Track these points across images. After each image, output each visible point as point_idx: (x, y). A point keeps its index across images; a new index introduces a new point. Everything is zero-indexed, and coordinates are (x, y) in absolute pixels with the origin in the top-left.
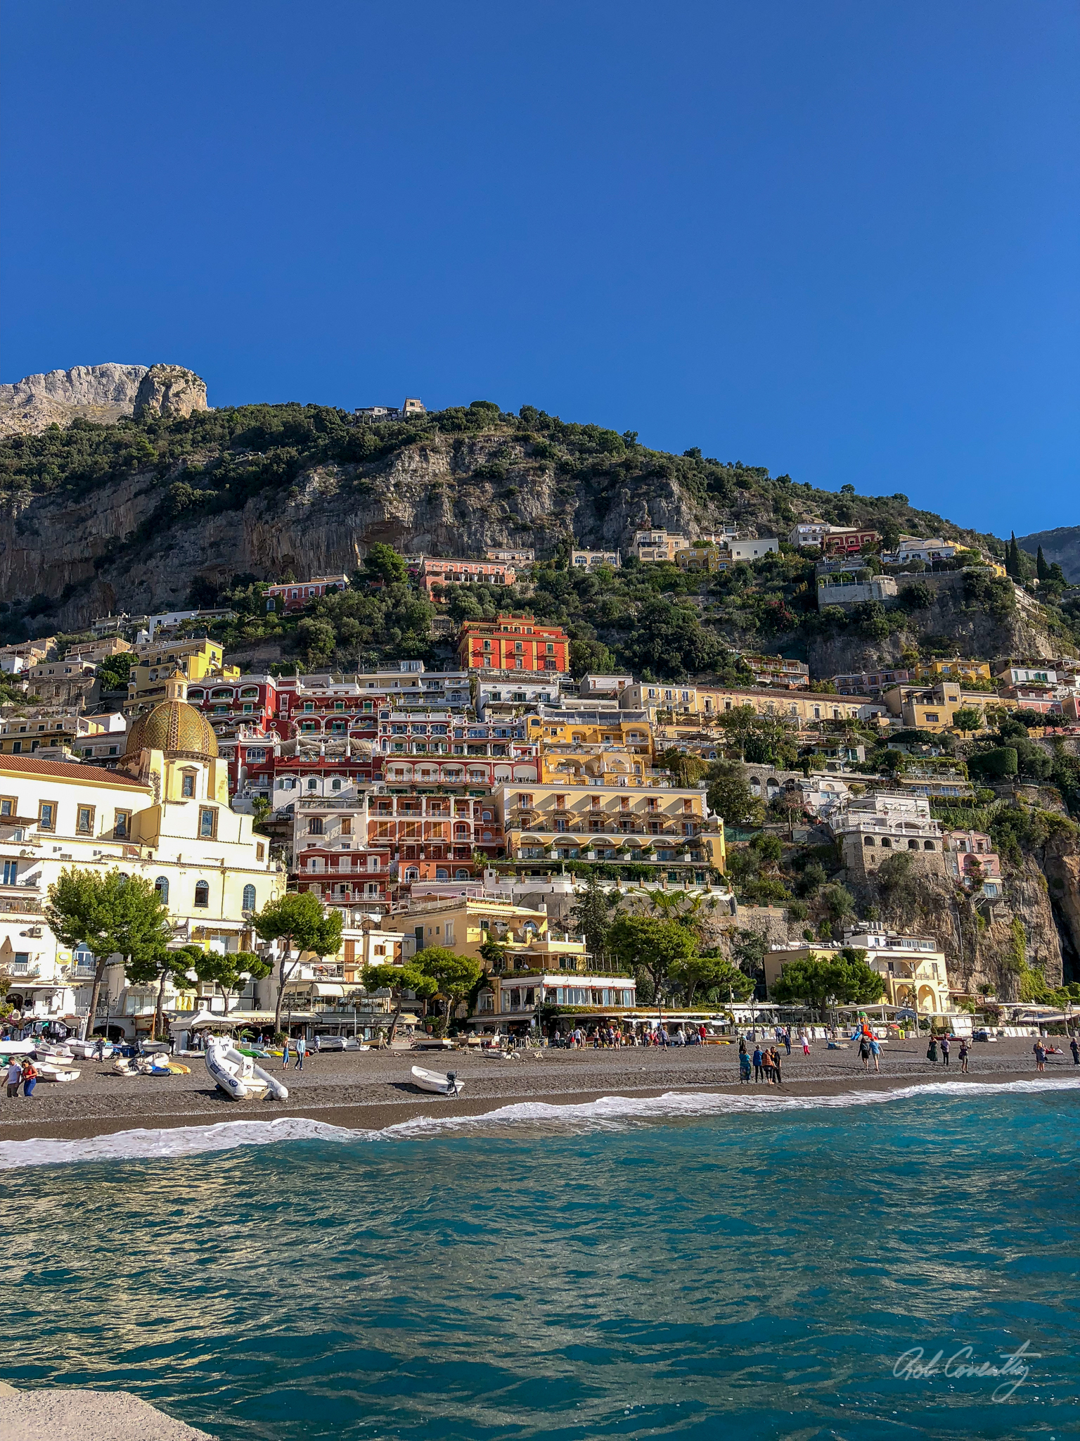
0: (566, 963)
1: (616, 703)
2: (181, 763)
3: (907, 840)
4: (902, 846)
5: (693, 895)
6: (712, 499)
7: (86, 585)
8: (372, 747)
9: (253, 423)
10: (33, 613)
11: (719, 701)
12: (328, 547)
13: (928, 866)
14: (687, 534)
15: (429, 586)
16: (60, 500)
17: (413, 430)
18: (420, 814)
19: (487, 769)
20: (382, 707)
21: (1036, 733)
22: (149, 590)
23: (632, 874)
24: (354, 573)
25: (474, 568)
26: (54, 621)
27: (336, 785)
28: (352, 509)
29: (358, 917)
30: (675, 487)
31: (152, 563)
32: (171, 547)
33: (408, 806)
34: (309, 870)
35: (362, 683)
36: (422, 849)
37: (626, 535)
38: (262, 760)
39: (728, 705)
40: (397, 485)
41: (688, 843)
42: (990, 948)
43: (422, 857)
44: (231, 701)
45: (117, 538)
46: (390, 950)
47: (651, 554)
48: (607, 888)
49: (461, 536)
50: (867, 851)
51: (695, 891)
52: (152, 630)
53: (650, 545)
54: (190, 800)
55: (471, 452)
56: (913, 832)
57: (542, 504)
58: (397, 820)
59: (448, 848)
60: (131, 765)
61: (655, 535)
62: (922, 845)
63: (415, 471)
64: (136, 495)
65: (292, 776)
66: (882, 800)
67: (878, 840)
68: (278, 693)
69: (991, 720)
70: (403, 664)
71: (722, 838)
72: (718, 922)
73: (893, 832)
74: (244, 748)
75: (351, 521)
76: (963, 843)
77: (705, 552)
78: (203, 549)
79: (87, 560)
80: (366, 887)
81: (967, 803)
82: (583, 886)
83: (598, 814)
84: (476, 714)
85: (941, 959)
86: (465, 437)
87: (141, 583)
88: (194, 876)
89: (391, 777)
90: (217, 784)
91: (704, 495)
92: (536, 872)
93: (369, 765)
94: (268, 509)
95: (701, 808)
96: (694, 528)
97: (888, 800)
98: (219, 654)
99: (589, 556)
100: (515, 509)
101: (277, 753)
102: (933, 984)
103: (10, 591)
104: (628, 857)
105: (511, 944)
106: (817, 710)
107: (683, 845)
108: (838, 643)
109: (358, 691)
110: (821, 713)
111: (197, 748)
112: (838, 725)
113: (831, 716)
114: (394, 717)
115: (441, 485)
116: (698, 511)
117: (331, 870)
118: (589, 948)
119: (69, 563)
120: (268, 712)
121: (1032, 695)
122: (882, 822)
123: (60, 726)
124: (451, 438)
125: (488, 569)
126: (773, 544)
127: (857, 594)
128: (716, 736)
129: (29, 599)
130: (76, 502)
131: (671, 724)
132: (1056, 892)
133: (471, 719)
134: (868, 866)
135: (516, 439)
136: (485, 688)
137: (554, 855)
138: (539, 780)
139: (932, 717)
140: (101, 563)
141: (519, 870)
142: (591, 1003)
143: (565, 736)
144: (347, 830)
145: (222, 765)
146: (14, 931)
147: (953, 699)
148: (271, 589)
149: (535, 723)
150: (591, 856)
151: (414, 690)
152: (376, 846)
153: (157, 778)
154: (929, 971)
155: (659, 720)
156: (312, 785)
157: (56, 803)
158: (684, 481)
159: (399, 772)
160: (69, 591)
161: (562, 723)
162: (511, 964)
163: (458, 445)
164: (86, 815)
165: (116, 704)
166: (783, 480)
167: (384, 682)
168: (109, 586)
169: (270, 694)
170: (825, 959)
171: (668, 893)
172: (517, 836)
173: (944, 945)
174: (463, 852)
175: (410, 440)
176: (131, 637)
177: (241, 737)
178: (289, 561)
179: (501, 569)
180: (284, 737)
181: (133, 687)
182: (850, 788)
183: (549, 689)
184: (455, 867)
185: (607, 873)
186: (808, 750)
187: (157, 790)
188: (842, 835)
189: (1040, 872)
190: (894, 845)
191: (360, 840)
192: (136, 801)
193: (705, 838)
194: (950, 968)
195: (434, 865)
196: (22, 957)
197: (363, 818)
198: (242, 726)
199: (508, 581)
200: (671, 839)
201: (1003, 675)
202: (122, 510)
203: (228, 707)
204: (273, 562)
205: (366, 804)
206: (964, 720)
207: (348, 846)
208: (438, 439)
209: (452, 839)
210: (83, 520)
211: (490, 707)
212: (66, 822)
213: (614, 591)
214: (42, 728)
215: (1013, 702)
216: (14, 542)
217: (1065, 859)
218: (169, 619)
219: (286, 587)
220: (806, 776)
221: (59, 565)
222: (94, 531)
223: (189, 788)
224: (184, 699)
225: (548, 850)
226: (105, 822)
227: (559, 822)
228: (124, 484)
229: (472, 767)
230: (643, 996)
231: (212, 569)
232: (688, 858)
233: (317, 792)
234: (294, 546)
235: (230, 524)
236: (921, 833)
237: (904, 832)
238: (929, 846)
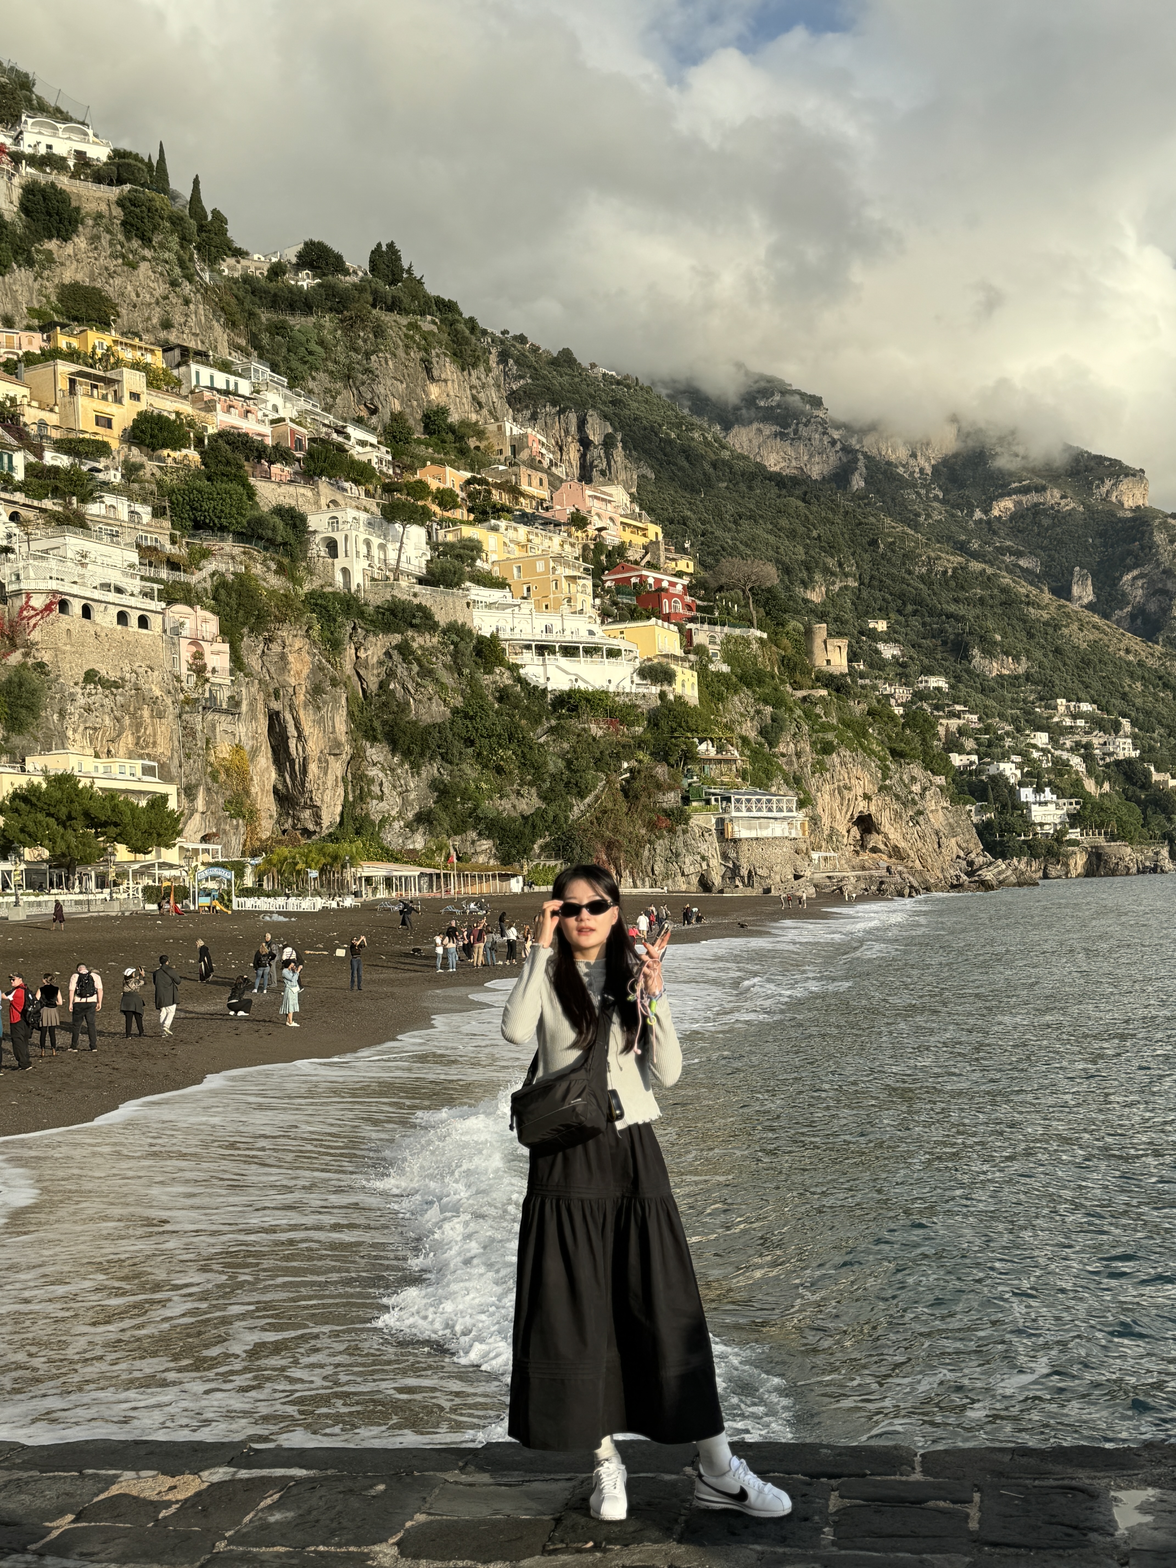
3: (114, 611)
4: (108, 620)
13: (141, 654)
50: (61, 622)
56: (123, 600)
62: (133, 620)
66: (72, 543)
67: (76, 607)
73: (97, 594)
76: (182, 623)
81: (173, 564)
122: (81, 579)
134: (62, 645)
139: (105, 422)
147: (135, 396)
188: (20, 594)
190: (98, 617)
206: (152, 432)
236: (133, 601)
237: (112, 597)
238: (143, 622)
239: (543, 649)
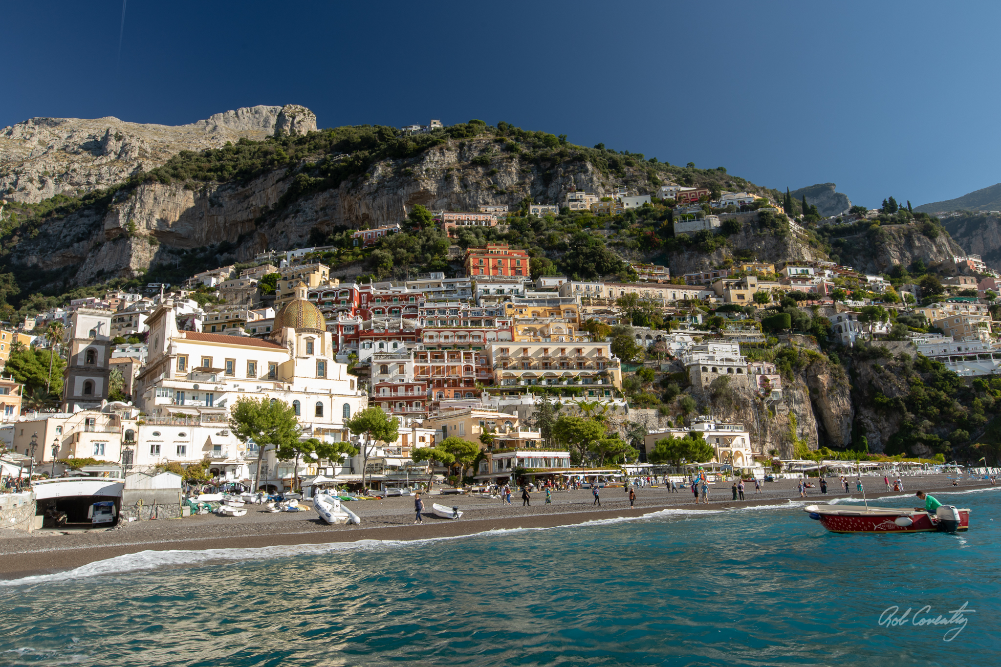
0: (530, 444)
1: (557, 294)
2: (305, 335)
3: (726, 368)
4: (723, 372)
5: (603, 404)
6: (611, 173)
7: (250, 235)
8: (415, 323)
9: (343, 138)
10: (221, 251)
11: (618, 291)
12: (388, 208)
13: (739, 383)
14: (597, 194)
15: (447, 229)
16: (234, 186)
17: (435, 138)
18: (444, 361)
19: (482, 334)
20: (420, 300)
21: (802, 305)
22: (286, 236)
23: (568, 392)
24: (404, 223)
25: (472, 217)
26: (233, 256)
27: (395, 346)
28: (401, 186)
29: (409, 420)
30: (589, 166)
31: (287, 221)
32: (298, 211)
33: (437, 357)
34: (381, 395)
35: (408, 286)
36: (446, 381)
37: (561, 195)
38: (352, 332)
39: (622, 293)
40: (427, 171)
41: (601, 374)
42: (775, 428)
43: (446, 386)
44: (334, 299)
45: (267, 207)
46: (428, 439)
47: (576, 206)
48: (553, 401)
49: (465, 199)
50: (703, 375)
51: (604, 401)
52: (289, 259)
53: (575, 200)
54: (310, 356)
55: (470, 149)
56: (730, 364)
57: (512, 179)
58: (431, 365)
59: (460, 380)
60: (277, 337)
61: (578, 195)
62: (735, 371)
63: (437, 162)
64: (277, 182)
65: (370, 341)
66: (711, 346)
67: (710, 369)
68: (360, 294)
69: (775, 298)
70: (432, 275)
71: (620, 370)
72: (618, 419)
73: (719, 363)
74: (342, 326)
75: (401, 192)
76: (759, 369)
77: (608, 204)
78: (317, 212)
79: (251, 220)
80: (414, 404)
81: (762, 346)
82: (539, 400)
83: (547, 358)
84: (475, 302)
85: (747, 436)
86: (466, 141)
87: (282, 233)
88: (314, 400)
89: (426, 340)
90: (326, 347)
91: (607, 171)
92: (512, 393)
93: (413, 334)
94: (353, 187)
95: (607, 353)
96: (601, 190)
97: (715, 346)
98: (327, 272)
99: (540, 208)
100: (496, 182)
101: (361, 328)
102: (742, 450)
103: (208, 239)
104: (565, 383)
105: (498, 434)
106: (674, 295)
107: (597, 375)
108: (686, 255)
109: (407, 291)
110: (677, 296)
111: (314, 326)
112: (686, 303)
113: (682, 298)
114: (428, 305)
115: (452, 169)
116: (603, 180)
117: (393, 394)
118: (543, 436)
119: (240, 222)
120: (355, 305)
121: (799, 282)
122: (712, 358)
123: (237, 316)
124: (458, 142)
125: (481, 217)
126: (647, 199)
127: (696, 227)
128: (616, 311)
129: (219, 244)
130: (243, 187)
131: (589, 305)
132: (815, 396)
133: (472, 305)
134: (704, 383)
135: (496, 141)
136: (480, 287)
137: (522, 383)
138: (513, 340)
139: (741, 297)
140: (259, 222)
141: (502, 392)
142: (544, 467)
143: (528, 314)
144: (402, 372)
145: (328, 336)
146: (212, 432)
147: (753, 286)
148: (356, 233)
149: (510, 306)
150: (544, 383)
151: (439, 289)
152: (419, 380)
153: (291, 344)
154: (740, 442)
155: (583, 303)
156: (381, 346)
157: (235, 360)
158: (594, 163)
159: (431, 337)
160: (242, 239)
161: (526, 306)
162: (498, 445)
163: (461, 146)
164: (252, 367)
165: (270, 303)
166: (653, 161)
167: (422, 285)
168: (264, 235)
169: (356, 294)
170: (679, 438)
171: (589, 403)
172: (500, 373)
173: (748, 428)
174: (469, 382)
175: (434, 144)
176: (277, 264)
177: (340, 319)
178: (366, 217)
179: (488, 217)
180: (365, 319)
181: (279, 293)
182: (694, 339)
183: (518, 286)
184: (465, 392)
185: (554, 393)
186: (669, 318)
187: (292, 351)
188: (689, 367)
189: (804, 384)
190: (719, 371)
191: (410, 377)
192: (280, 357)
193: (609, 370)
194: (752, 441)
195: (452, 390)
196: (218, 447)
197: (411, 365)
198: (340, 313)
199: (493, 224)
200: (590, 372)
201: (782, 271)
202: (269, 191)
203: (332, 302)
204: (357, 218)
205: (412, 356)
206: (760, 298)
207: (403, 381)
208: (450, 143)
209: (463, 375)
210: (247, 197)
211: (483, 298)
212: (241, 370)
213: (555, 228)
214: (227, 317)
215: (788, 287)
216: (209, 211)
217: (819, 376)
218: (298, 253)
219: (364, 232)
220: (668, 333)
221: (235, 224)
222: (254, 203)
223: (310, 349)
224: (305, 298)
225: (519, 380)
226: (263, 370)
227: (525, 364)
228: (270, 175)
229: (473, 334)
230: (575, 461)
231: (322, 223)
232: (600, 382)
233: (384, 350)
234: (368, 208)
235: (332, 197)
236: (735, 364)
237: (725, 363)
238: (739, 371)
239: (953, 359)
